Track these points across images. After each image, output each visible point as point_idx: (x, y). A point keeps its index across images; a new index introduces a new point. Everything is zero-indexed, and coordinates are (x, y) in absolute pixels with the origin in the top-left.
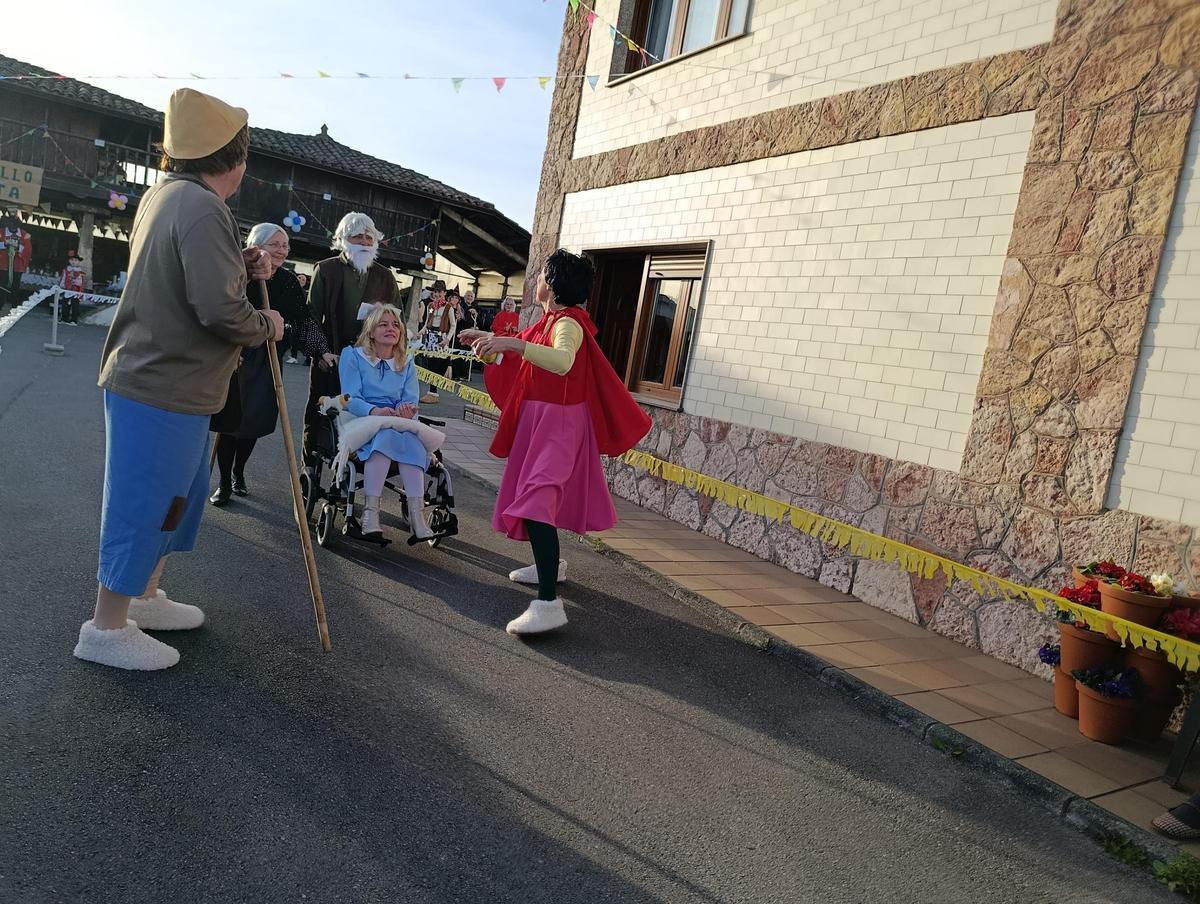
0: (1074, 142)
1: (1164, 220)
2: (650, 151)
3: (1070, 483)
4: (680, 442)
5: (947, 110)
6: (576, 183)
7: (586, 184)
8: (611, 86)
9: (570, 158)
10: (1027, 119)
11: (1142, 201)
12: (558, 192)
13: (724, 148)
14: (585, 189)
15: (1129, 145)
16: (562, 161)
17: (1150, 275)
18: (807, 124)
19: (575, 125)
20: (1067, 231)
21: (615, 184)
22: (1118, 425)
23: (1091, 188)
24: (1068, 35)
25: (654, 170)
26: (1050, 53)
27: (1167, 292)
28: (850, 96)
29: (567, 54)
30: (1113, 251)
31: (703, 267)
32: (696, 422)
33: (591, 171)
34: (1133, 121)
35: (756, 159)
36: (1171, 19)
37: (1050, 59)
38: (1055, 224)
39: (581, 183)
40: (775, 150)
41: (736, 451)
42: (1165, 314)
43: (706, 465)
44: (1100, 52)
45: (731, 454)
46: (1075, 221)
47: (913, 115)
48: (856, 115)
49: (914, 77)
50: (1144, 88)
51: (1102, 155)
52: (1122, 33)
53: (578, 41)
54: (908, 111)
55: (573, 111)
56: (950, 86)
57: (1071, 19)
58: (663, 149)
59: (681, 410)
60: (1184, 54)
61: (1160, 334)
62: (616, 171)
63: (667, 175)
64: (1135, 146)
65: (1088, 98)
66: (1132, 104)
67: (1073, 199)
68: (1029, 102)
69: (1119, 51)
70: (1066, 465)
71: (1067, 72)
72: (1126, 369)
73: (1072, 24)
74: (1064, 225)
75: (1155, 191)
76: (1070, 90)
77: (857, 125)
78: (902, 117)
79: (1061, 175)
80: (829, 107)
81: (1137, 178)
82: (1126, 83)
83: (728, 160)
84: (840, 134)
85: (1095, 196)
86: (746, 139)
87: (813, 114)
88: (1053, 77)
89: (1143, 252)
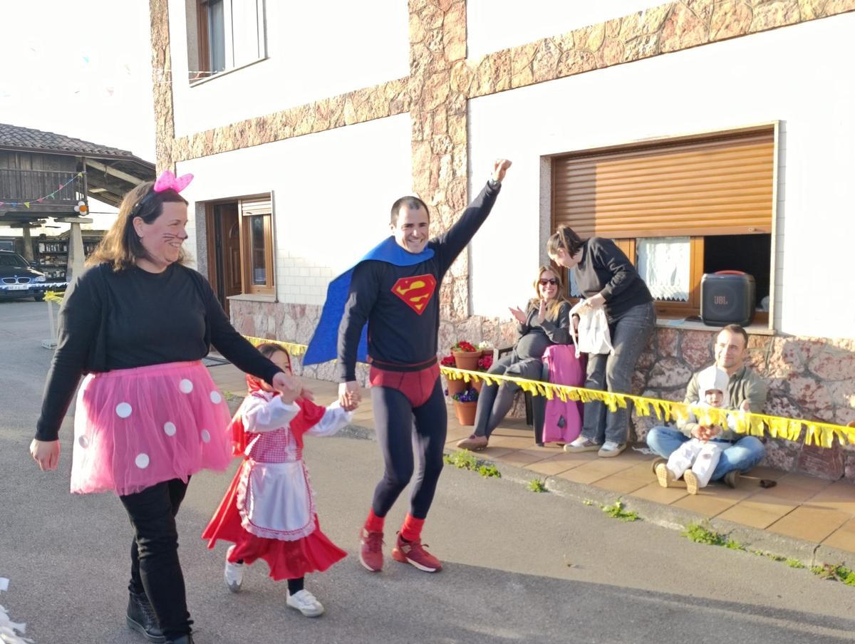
0: (427, 130)
1: (466, 168)
2: (224, 132)
3: (456, 306)
4: (280, 322)
5: (374, 111)
6: (181, 155)
7: (188, 156)
8: (192, 87)
9: (174, 137)
10: (406, 116)
11: (456, 159)
12: (170, 161)
13: (268, 131)
14: (188, 159)
15: (447, 131)
16: (168, 139)
17: (465, 197)
18: (309, 117)
19: (172, 114)
20: (433, 176)
21: (207, 155)
22: (466, 273)
23: (437, 154)
24: (415, 73)
25: (230, 146)
26: (410, 82)
28: (328, 101)
29: (157, 62)
30: (451, 186)
31: (271, 206)
32: (287, 308)
33: (190, 148)
34: (447, 119)
35: (287, 138)
36: (451, 68)
37: (413, 84)
38: (426, 174)
39: (184, 155)
40: (296, 133)
41: (312, 321)
43: (298, 334)
44: (428, 83)
45: (310, 324)
46: (435, 172)
47: (359, 113)
48: (332, 112)
49: (355, 92)
50: (447, 102)
51: (439, 137)
52: (435, 73)
53: (163, 53)
54: (356, 111)
55: (169, 103)
56: (372, 98)
57: (415, 63)
58: (233, 131)
59: (277, 302)
60: (458, 86)
62: (206, 146)
63: (239, 148)
64: (450, 131)
65: (430, 106)
66: (445, 110)
67: (432, 160)
68: (406, 107)
69: (436, 82)
70: (452, 297)
71: (418, 92)
73: (416, 67)
74: (431, 174)
75: (460, 154)
76: (421, 102)
77: (334, 119)
78: (354, 114)
79: (425, 147)
80: (319, 107)
81: (453, 148)
82: (441, 99)
83: (272, 139)
84: (327, 123)
85: (440, 158)
86: (279, 125)
87: (311, 111)
88: (413, 95)
89: (461, 186)
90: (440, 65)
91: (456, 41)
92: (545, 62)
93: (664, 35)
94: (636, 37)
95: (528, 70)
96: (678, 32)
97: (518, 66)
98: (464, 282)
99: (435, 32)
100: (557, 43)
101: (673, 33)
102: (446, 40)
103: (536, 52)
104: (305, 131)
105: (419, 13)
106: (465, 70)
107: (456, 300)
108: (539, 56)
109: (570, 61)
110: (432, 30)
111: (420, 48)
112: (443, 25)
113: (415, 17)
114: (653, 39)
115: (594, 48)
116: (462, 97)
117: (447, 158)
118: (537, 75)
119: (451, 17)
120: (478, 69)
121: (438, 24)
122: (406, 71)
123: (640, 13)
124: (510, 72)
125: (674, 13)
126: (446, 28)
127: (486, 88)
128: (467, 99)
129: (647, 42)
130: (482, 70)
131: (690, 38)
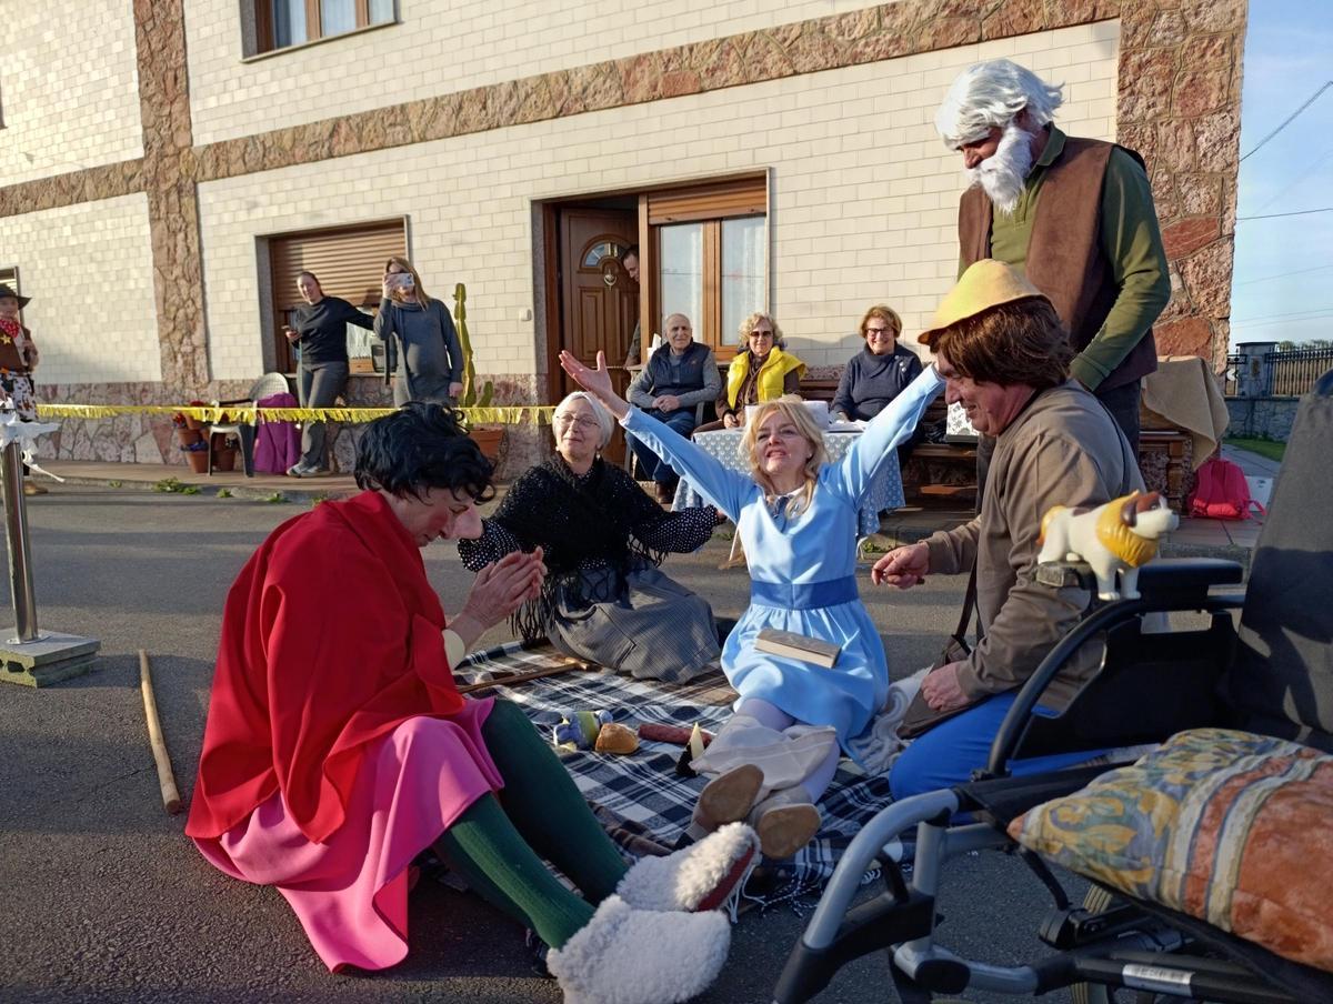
0: (163, 209)
3: (198, 373)
5: (113, 188)
10: (143, 195)
11: (190, 237)
13: (8, 202)
15: (180, 211)
18: (51, 191)
20: (170, 253)
23: (173, 232)
24: (149, 155)
26: (145, 163)
27: (207, 279)
28: (68, 176)
30: (186, 262)
34: (179, 200)
35: (28, 211)
36: (180, 153)
37: (146, 166)
38: (166, 249)
40: (37, 207)
42: (208, 288)
44: (161, 165)
46: (172, 249)
47: (99, 189)
48: (74, 187)
49: (96, 168)
50: (179, 184)
51: (173, 216)
52: (166, 157)
54: (97, 187)
56: (111, 176)
57: (148, 146)
60: (186, 170)
61: (209, 298)
64: (182, 211)
65: (164, 187)
66: (177, 192)
67: (169, 238)
68: (142, 187)
69: (168, 165)
70: (194, 365)
71: (153, 173)
72: (201, 314)
73: (150, 149)
74: (169, 250)
75: (192, 233)
76: (156, 181)
77: (75, 194)
78: (94, 190)
79: (162, 225)
80: (60, 182)
81: (186, 227)
82: (173, 181)
83: (13, 211)
84: (68, 198)
85: (176, 236)
86: (20, 198)
87: (52, 185)
88: (148, 176)
89: (195, 262)
90: (170, 150)
91: (182, 129)
92: (253, 155)
93: (334, 142)
94: (316, 142)
95: (241, 161)
96: (342, 141)
97: (233, 157)
98: (202, 350)
99: (164, 119)
100: (262, 139)
101: (339, 142)
102: (173, 128)
103: (246, 146)
104: (46, 205)
105: (149, 99)
106: (191, 156)
107: (197, 367)
108: (249, 150)
109: (271, 157)
110: (162, 117)
111: (151, 132)
112: (170, 112)
113: (146, 102)
114: (327, 145)
115: (288, 148)
116: (190, 181)
117: (181, 236)
118: (248, 165)
119: (177, 106)
120: (202, 157)
121: (166, 111)
122: (139, 153)
123: (316, 123)
124: (227, 161)
125: (339, 126)
126: (174, 117)
127: (209, 173)
128: (195, 184)
129: (323, 147)
130: (205, 157)
131: (350, 147)
